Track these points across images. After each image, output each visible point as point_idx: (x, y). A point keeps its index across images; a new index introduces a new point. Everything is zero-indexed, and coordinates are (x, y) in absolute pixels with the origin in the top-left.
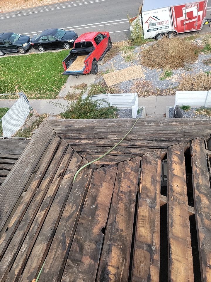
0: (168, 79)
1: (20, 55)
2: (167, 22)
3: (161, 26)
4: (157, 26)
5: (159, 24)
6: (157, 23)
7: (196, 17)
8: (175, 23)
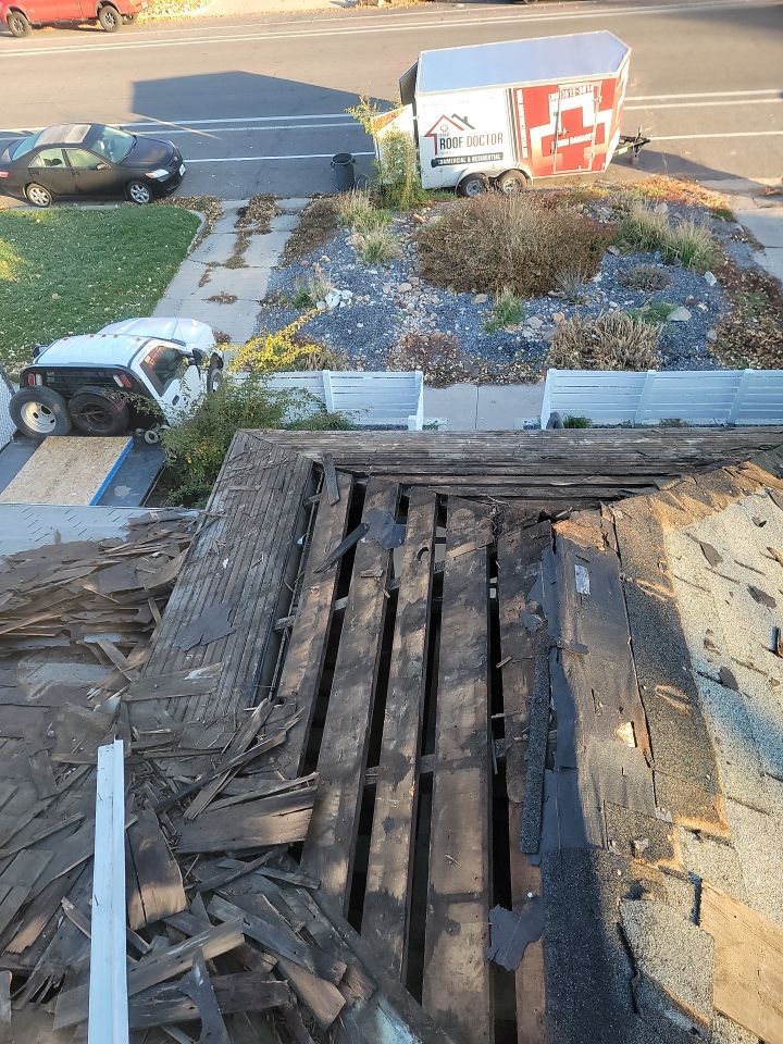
0: (510, 328)
3: (479, 150)
6: (464, 141)
7: (589, 129)
8: (524, 144)
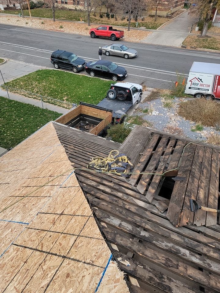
0: (198, 132)
1: (72, 73)
2: (209, 86)
3: (202, 87)
4: (198, 87)
5: (201, 85)
6: (199, 84)
